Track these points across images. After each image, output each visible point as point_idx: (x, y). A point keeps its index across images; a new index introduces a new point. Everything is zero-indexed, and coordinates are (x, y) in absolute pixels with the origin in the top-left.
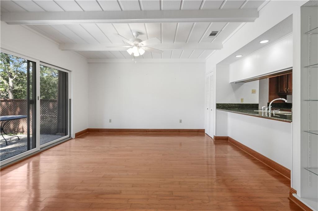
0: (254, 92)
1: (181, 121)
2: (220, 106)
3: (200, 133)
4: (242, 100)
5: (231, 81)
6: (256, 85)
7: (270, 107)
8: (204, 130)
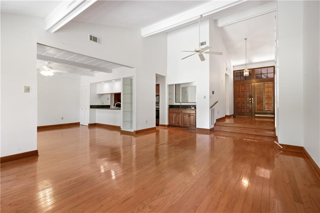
0: (108, 99)
1: (62, 118)
2: (92, 107)
3: (77, 124)
4: (103, 103)
5: (98, 93)
6: (109, 96)
7: (115, 106)
8: (79, 123)
